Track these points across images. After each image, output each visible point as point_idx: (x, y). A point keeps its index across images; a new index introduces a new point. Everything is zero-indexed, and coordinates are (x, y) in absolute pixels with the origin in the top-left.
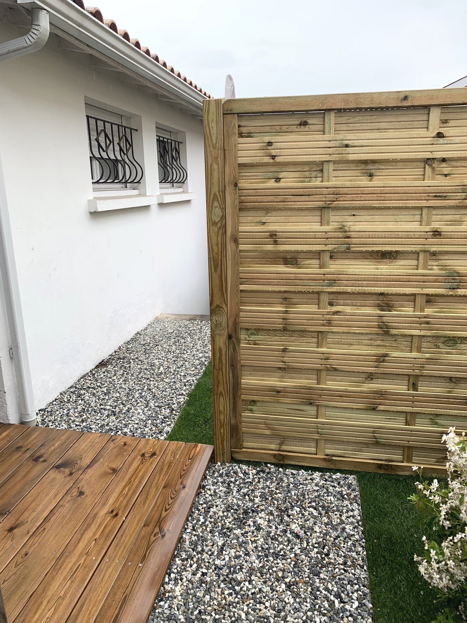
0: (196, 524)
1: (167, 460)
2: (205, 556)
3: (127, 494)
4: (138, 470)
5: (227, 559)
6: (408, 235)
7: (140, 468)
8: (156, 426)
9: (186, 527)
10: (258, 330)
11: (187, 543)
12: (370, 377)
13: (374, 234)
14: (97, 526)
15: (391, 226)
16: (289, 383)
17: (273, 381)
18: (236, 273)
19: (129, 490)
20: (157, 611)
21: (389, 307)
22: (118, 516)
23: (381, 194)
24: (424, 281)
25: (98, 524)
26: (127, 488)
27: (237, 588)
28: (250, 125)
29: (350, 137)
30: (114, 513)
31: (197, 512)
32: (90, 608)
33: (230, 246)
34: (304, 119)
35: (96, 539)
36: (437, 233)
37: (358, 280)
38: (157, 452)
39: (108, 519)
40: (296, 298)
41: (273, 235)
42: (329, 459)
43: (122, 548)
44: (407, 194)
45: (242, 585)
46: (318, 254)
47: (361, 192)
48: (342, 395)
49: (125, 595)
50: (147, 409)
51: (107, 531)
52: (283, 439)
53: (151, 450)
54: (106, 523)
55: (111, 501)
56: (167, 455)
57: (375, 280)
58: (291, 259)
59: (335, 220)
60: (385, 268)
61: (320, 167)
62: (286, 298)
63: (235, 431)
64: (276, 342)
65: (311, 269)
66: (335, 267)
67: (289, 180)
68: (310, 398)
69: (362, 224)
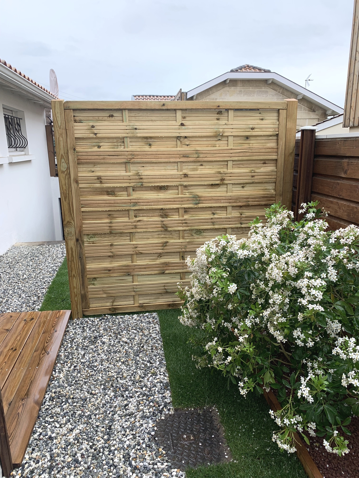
0: (66, 348)
1: (42, 321)
2: (74, 359)
3: (20, 339)
4: (24, 328)
5: (88, 358)
6: (172, 177)
7: (25, 326)
8: (30, 306)
9: (60, 350)
10: (95, 235)
11: (63, 356)
12: (160, 255)
13: (154, 177)
14: (4, 357)
15: (163, 172)
16: (116, 264)
17: (106, 265)
18: (79, 201)
19: (20, 338)
20: (51, 386)
21: (166, 216)
22: (17, 350)
23: (156, 155)
24: (182, 201)
25: (4, 355)
26: (19, 337)
27: (95, 369)
28: (80, 116)
29: (137, 124)
30: (14, 349)
31: (66, 343)
32: (11, 389)
33: (73, 185)
34: (111, 114)
35: (5, 362)
36: (186, 176)
37: (148, 202)
38: (34, 318)
39: (11, 352)
40: (116, 214)
41: (99, 178)
42: (141, 306)
43: (23, 363)
44: (169, 155)
45: (98, 367)
46: (126, 189)
47: (145, 154)
48: (146, 267)
49: (31, 380)
50: (21, 298)
51: (11, 358)
52: (114, 298)
53: (30, 317)
54: (9, 354)
55: (10, 344)
56: (41, 318)
57: (158, 201)
58: (111, 192)
59: (133, 170)
60: (162, 195)
61: (122, 140)
62: (110, 215)
63: (84, 298)
64: (106, 241)
65: (123, 197)
66: (136, 195)
67: (106, 147)
68: (128, 272)
69: (148, 171)
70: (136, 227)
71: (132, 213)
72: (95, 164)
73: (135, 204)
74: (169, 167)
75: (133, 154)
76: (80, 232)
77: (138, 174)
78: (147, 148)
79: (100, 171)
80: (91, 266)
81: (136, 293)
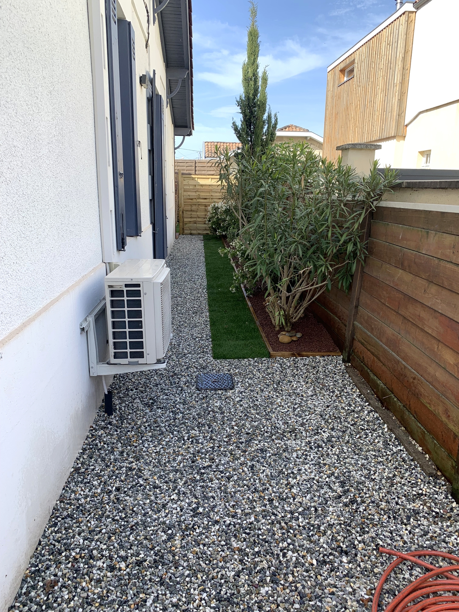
10: (187, 211)
12: (204, 218)
16: (192, 220)
17: (189, 220)
23: (204, 189)
36: (212, 195)
37: (202, 202)
40: (192, 205)
41: (189, 195)
46: (196, 198)
48: (200, 221)
58: (192, 199)
61: (195, 186)
63: (183, 229)
65: (195, 201)
66: (198, 200)
67: (191, 187)
68: (195, 222)
69: (202, 194)
70: (198, 209)
71: (197, 205)
72: (188, 191)
73: (198, 203)
74: (207, 193)
75: (198, 189)
76: (183, 210)
77: (199, 195)
80: (185, 220)
81: (197, 229)
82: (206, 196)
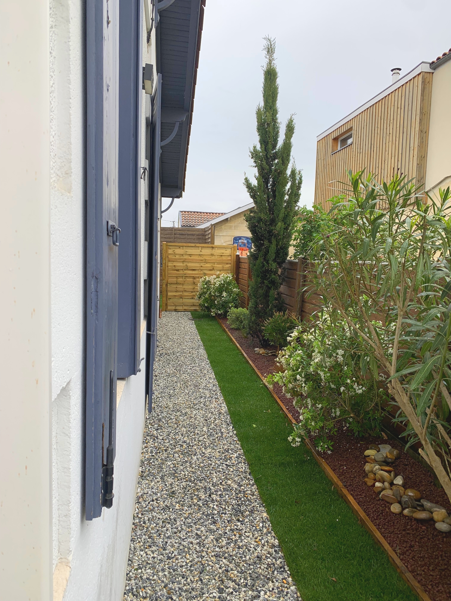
10: (172, 284)
16: (177, 294)
17: (174, 294)
21: (195, 279)
28: (170, 247)
33: (167, 268)
36: (202, 266)
37: (189, 274)
41: (174, 266)
42: (185, 309)
44: (196, 260)
46: (182, 270)
48: (187, 296)
52: (176, 306)
57: (192, 274)
58: (178, 270)
59: (185, 264)
60: (194, 272)
61: (182, 255)
62: (177, 277)
63: (166, 305)
64: (175, 286)
65: (181, 272)
66: (185, 272)
67: (177, 257)
68: (181, 297)
69: (190, 265)
70: (185, 282)
71: (184, 277)
72: (174, 261)
73: (185, 274)
74: (196, 263)
75: (185, 259)
76: (167, 282)
77: (186, 265)
78: (190, 258)
79: (175, 264)
80: (169, 294)
81: (184, 305)
82: (195, 266)
